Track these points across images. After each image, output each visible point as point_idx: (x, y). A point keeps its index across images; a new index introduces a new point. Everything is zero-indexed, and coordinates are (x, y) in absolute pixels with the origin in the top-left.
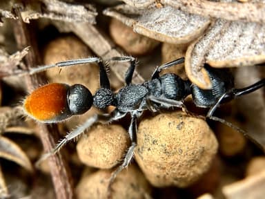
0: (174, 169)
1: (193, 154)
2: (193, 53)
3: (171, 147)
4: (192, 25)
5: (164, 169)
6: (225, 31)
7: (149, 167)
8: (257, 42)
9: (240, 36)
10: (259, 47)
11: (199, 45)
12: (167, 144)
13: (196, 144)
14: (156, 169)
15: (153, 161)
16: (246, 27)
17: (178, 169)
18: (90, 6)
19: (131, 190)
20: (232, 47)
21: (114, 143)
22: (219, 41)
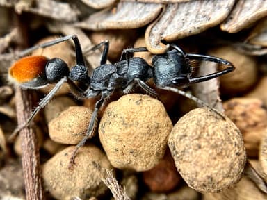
0: (130, 140)
1: (148, 127)
2: (151, 34)
3: (128, 119)
4: (148, 12)
5: (121, 141)
6: (175, 15)
7: (109, 141)
8: (200, 16)
9: (186, 15)
10: (202, 19)
11: (154, 28)
12: (126, 116)
13: (151, 119)
14: (115, 142)
15: (113, 134)
16: (190, 6)
17: (134, 141)
18: (75, 6)
19: (92, 167)
20: (182, 24)
21: (80, 116)
22: (170, 23)
